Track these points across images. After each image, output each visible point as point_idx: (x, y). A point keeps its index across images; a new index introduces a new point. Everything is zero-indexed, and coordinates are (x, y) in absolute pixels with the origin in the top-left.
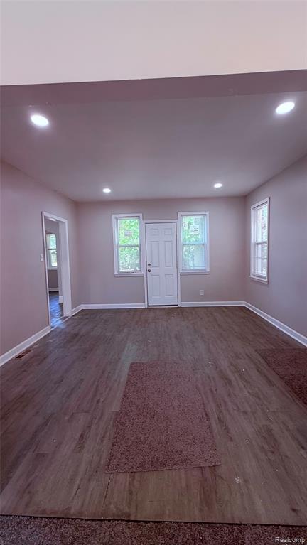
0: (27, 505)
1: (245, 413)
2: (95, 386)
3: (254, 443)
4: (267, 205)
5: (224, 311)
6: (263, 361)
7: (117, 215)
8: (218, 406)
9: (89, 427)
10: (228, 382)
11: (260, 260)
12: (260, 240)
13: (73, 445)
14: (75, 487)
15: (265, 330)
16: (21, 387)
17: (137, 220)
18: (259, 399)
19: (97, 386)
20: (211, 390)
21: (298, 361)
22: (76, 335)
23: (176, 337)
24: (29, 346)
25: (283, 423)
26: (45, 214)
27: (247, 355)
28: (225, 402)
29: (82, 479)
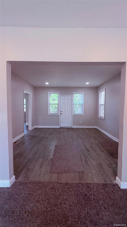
0: (28, 180)
1: (93, 159)
2: (43, 152)
3: (95, 166)
4: (104, 91)
5: (88, 130)
6: (100, 145)
7: (50, 92)
8: (85, 157)
9: (43, 162)
10: (88, 151)
11: (102, 111)
12: (102, 104)
13: (39, 167)
14: (41, 176)
15: (103, 136)
16: (18, 151)
17: (57, 94)
18: (99, 155)
19: (44, 151)
20: (83, 153)
21: (112, 145)
22: (34, 136)
23: (71, 138)
24: (18, 139)
25: (105, 162)
27: (96, 143)
28: (87, 156)
29: (43, 175)
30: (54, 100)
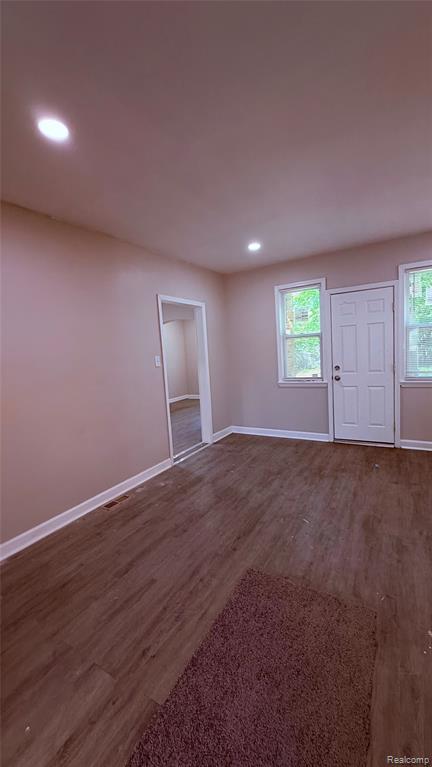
7: (282, 287)
17: (317, 290)
26: (162, 298)
30: (304, 317)
